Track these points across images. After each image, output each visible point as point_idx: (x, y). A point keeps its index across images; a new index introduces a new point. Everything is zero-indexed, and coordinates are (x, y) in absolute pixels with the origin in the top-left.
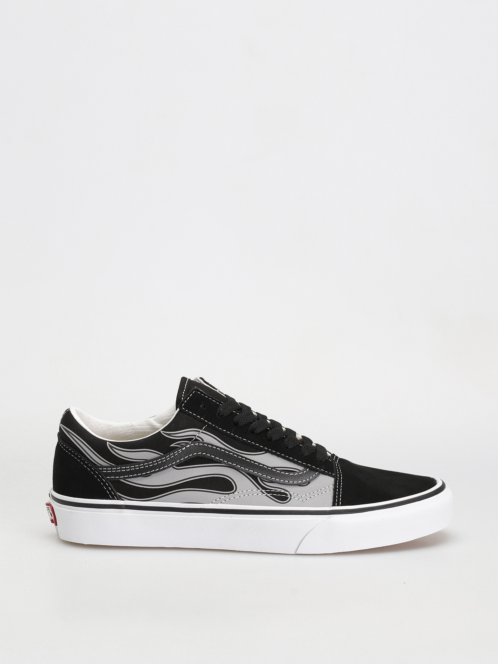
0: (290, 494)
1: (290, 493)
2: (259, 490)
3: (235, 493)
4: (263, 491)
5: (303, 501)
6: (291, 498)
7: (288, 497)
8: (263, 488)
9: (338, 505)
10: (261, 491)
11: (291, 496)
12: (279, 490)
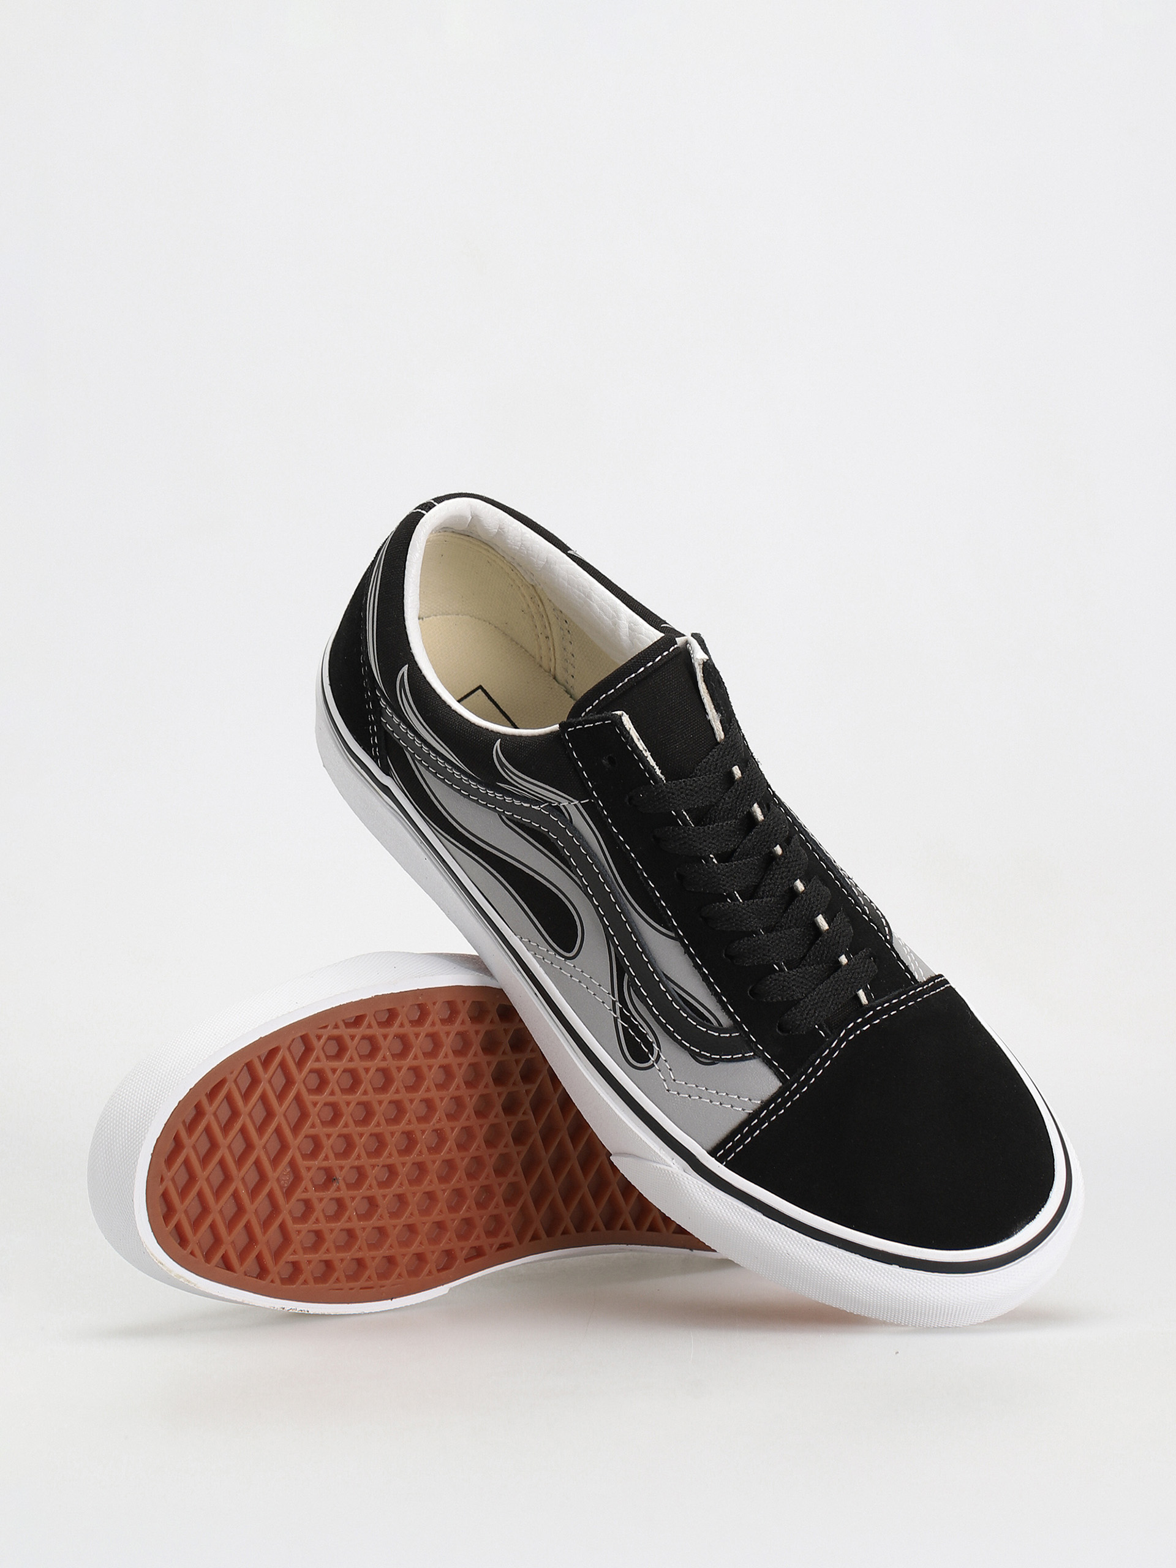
0: (659, 1056)
1: (660, 1054)
2: (611, 996)
3: (568, 962)
4: (618, 1005)
5: (668, 1090)
6: (653, 1066)
7: (650, 1059)
8: (622, 1000)
9: (720, 1160)
10: (614, 1003)
11: (657, 1061)
12: (645, 1030)
